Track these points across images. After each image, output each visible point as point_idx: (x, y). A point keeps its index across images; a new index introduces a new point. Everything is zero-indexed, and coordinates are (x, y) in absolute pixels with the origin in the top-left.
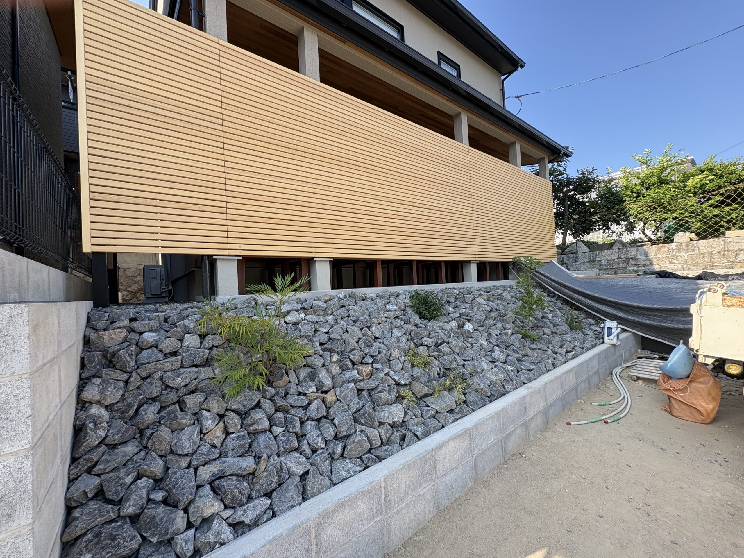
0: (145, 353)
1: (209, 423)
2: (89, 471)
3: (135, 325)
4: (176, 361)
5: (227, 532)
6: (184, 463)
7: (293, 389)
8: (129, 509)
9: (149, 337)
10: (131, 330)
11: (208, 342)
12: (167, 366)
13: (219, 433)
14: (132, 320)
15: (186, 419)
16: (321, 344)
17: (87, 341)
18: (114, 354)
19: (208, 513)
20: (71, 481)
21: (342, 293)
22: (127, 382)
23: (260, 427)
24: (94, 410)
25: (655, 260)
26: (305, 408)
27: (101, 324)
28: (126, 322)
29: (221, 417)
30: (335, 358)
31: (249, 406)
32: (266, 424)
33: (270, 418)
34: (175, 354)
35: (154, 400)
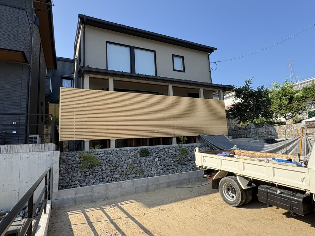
0: (69, 160)
1: (79, 173)
2: (61, 176)
3: (68, 155)
4: (74, 162)
5: (79, 186)
6: (74, 177)
7: (96, 169)
8: (66, 181)
9: (70, 158)
10: (67, 156)
11: (80, 159)
12: (73, 163)
13: (80, 174)
14: (67, 154)
15: (75, 172)
16: (106, 161)
17: (60, 158)
18: (64, 160)
19: (77, 183)
20: (59, 177)
21: (118, 149)
22: (66, 165)
23: (87, 174)
24: (62, 168)
25: (278, 133)
26: (97, 173)
27: (62, 155)
28: (66, 155)
29: (81, 172)
30: (109, 164)
31: (86, 171)
32: (89, 174)
33: (89, 173)
34: (74, 161)
35: (70, 168)
